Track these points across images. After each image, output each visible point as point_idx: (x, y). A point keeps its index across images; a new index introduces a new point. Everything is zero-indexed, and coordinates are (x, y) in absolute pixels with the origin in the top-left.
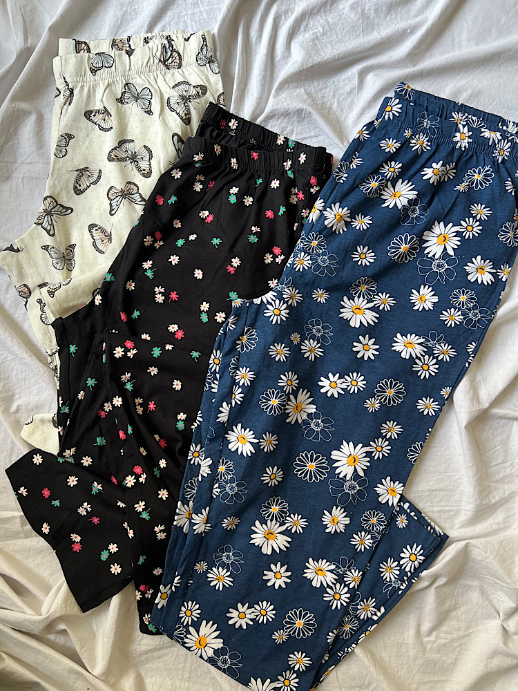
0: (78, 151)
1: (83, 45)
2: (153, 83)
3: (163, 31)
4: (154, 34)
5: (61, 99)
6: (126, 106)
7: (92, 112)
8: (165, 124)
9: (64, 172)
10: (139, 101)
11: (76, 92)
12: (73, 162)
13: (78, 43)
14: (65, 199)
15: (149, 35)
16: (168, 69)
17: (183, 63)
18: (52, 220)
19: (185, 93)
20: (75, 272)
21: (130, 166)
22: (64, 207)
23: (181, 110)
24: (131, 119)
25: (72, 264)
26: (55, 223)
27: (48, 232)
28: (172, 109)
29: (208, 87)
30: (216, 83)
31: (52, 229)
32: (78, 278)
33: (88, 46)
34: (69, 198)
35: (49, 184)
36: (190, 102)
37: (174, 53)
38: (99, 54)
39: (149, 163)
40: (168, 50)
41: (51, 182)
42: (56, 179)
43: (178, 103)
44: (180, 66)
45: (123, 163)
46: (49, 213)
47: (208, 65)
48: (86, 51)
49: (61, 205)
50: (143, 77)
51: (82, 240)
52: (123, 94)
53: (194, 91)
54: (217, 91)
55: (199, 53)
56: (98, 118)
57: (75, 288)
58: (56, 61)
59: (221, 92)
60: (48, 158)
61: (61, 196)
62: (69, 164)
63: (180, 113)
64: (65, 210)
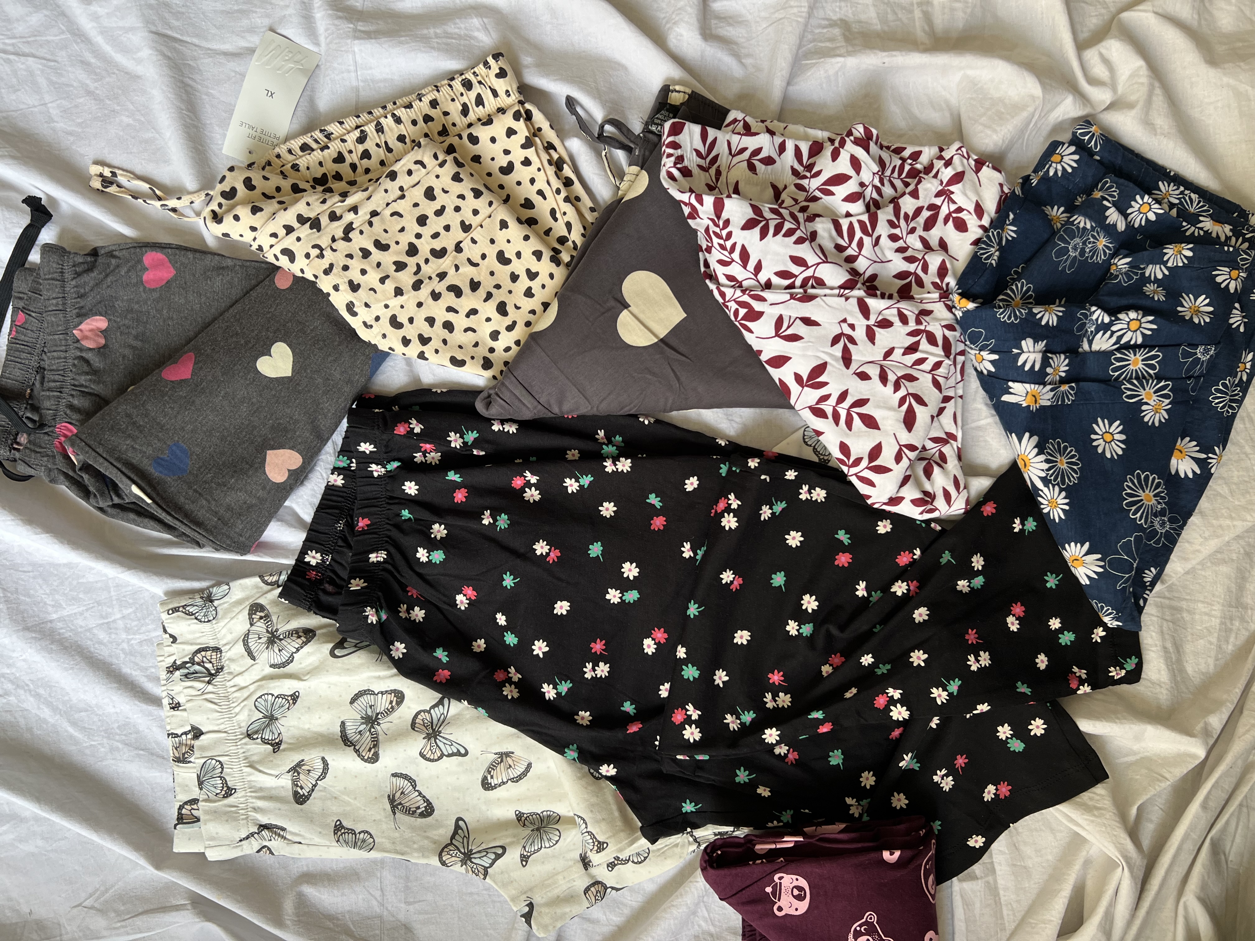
0: (361, 812)
1: (184, 811)
2: (245, 693)
3: (158, 679)
4: (164, 694)
5: (276, 844)
7: (296, 794)
8: (314, 671)
9: (397, 835)
10: (276, 714)
11: (265, 820)
12: (380, 820)
13: (181, 819)
14: (442, 831)
15: (166, 702)
16: (222, 668)
17: (212, 644)
18: (479, 852)
19: (264, 640)
20: (562, 809)
21: (385, 726)
22: (455, 833)
23: (292, 645)
24: (307, 726)
25: (549, 816)
26: (484, 846)
27: (498, 856)
28: (290, 660)
30: (244, 588)
31: (494, 850)
32: (575, 805)
33: (186, 803)
34: (439, 825)
35: (418, 857)
36: (277, 630)
37: (196, 659)
38: (200, 784)
39: (380, 695)
40: (192, 670)
41: (416, 855)
42: (407, 846)
43: (280, 650)
44: (217, 649)
45: (380, 738)
46: (467, 857)
47: (216, 603)
48: (195, 807)
49: (453, 837)
50: (237, 710)
51: (509, 801)
52: (265, 742)
53: (259, 624)
54: (257, 587)
55: (196, 618)
56: (306, 782)
57: (591, 807)
58: (213, 855)
59: (257, 579)
60: (374, 862)
61: (436, 838)
62: (384, 826)
63: (297, 646)
64: (460, 831)
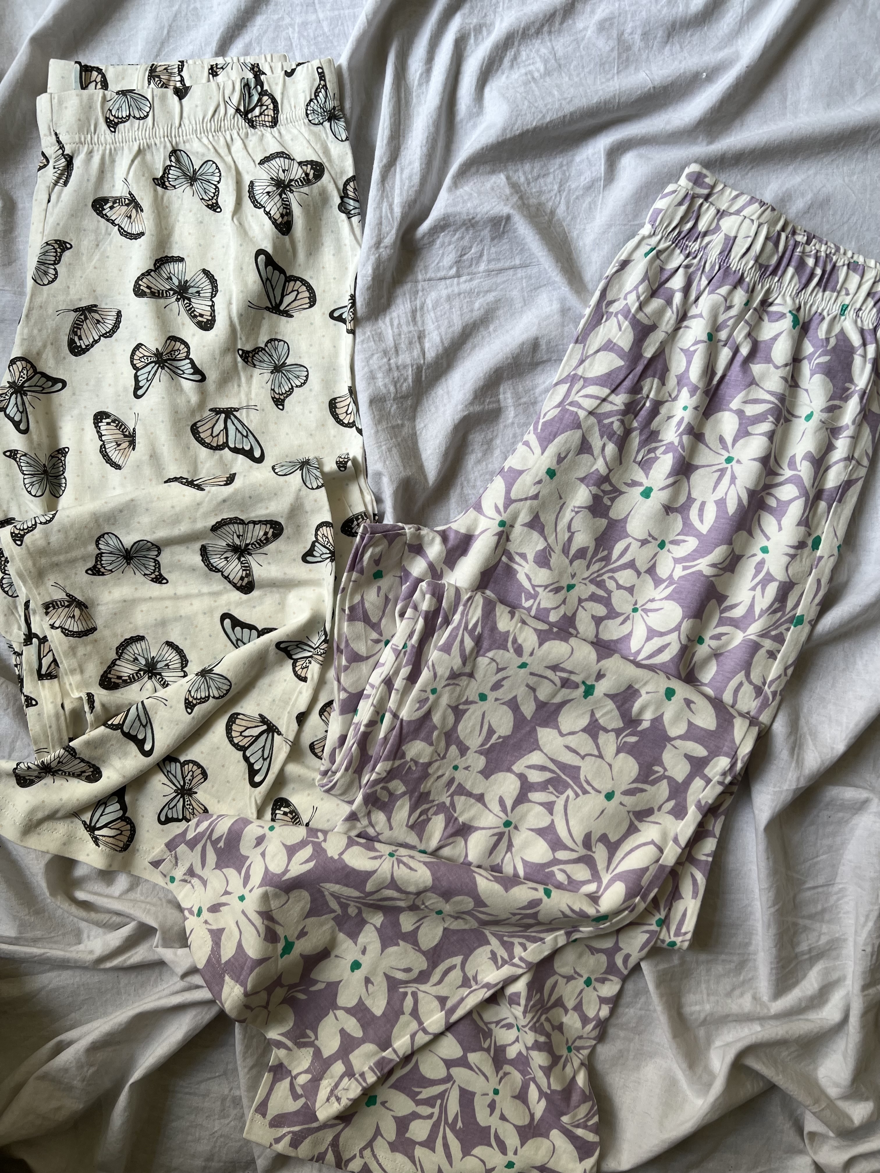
0: (79, 274)
1: (95, 74)
2: (223, 151)
3: (246, 54)
4: (228, 59)
5: (49, 174)
6: (171, 193)
7: (105, 200)
8: (242, 230)
9: (50, 311)
10: (197, 185)
11: (77, 162)
12: (68, 294)
13: (86, 70)
14: (51, 363)
15: (220, 61)
16: (253, 127)
17: (282, 117)
18: (23, 403)
19: (282, 176)
20: (65, 501)
21: (176, 306)
22: (49, 378)
23: (273, 206)
24: (181, 219)
25: (60, 485)
26: (29, 409)
27: (17, 425)
28: (257, 205)
29: (327, 164)
30: (342, 158)
31: (24, 420)
32: (68, 512)
33: (104, 76)
34: (59, 360)
35: (22, 334)
36: (291, 191)
37: (265, 98)
38: (124, 93)
39: (210, 303)
40: (254, 92)
41: (26, 331)
42: (35, 323)
43: (268, 193)
44: (275, 122)
45: (162, 301)
46: (17, 389)
47: (327, 124)
48: (99, 86)
49: (44, 375)
50: (205, 140)
51: (80, 441)
52: (167, 169)
53: (300, 171)
54: (342, 173)
55: (311, 100)
56: (118, 213)
57: (63, 530)
58: (42, 102)
59: (350, 173)
60: (22, 285)
61: (44, 356)
62: (61, 298)
63: (272, 213)
64: (50, 383)
